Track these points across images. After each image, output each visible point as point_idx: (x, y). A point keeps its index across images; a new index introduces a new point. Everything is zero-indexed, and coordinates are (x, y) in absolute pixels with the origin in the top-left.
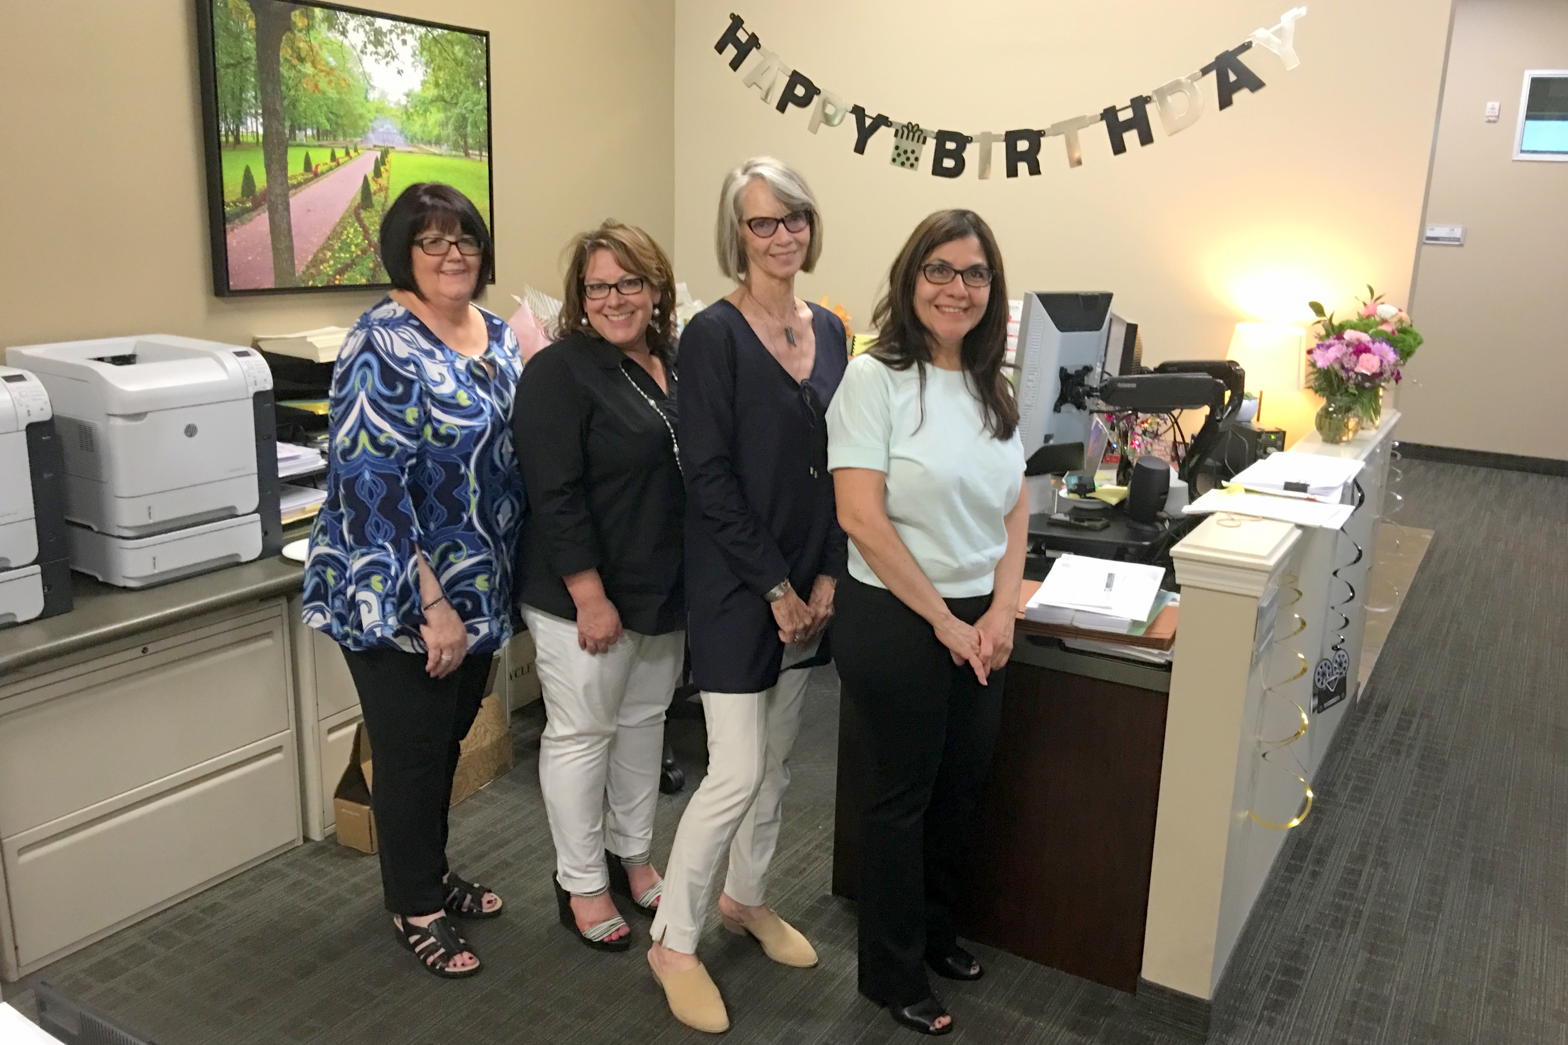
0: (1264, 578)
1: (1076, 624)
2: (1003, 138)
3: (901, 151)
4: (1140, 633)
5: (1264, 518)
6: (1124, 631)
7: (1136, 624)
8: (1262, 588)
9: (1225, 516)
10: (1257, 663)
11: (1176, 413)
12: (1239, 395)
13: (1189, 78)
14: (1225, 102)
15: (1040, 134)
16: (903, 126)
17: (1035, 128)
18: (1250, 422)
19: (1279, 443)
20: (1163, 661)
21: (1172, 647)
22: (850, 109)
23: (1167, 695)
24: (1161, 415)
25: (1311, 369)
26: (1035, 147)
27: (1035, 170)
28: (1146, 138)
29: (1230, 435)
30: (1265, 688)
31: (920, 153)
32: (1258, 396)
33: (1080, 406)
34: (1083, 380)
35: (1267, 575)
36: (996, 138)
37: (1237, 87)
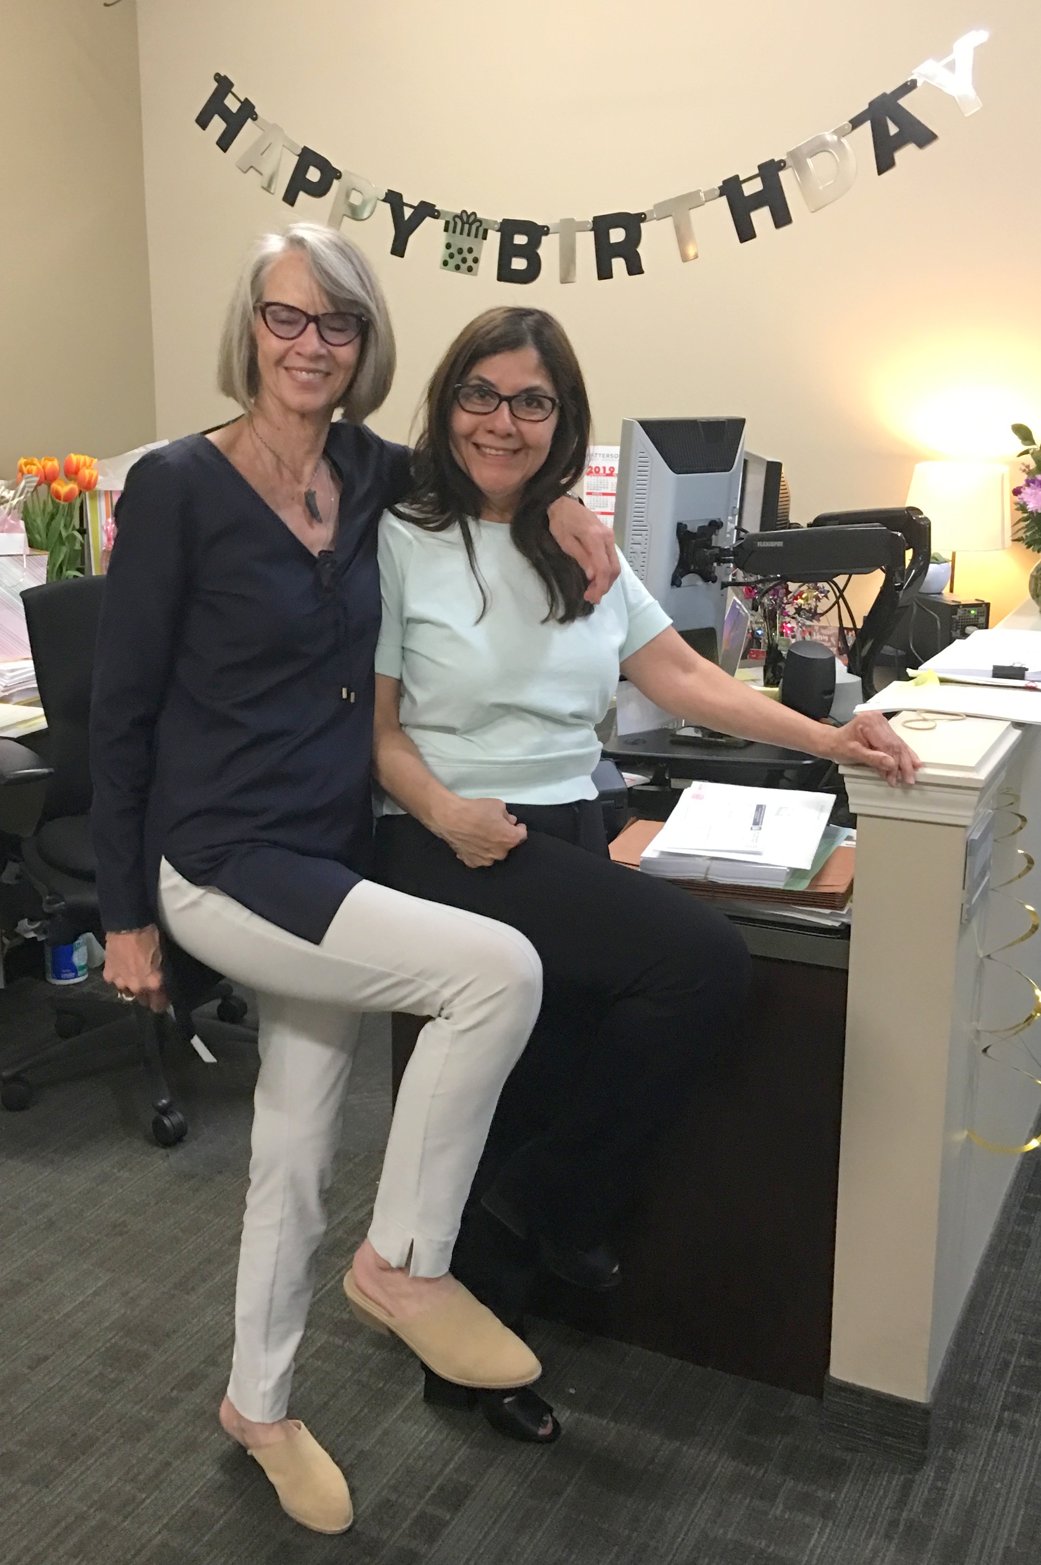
0: (973, 797)
1: (712, 878)
2: (590, 226)
3: (453, 250)
4: (802, 886)
5: (968, 716)
6: (780, 885)
7: (796, 873)
8: (971, 813)
9: (913, 716)
10: (969, 921)
11: (841, 580)
12: (924, 557)
13: (835, 132)
14: (884, 163)
15: (641, 218)
16: (456, 216)
17: (633, 211)
18: (940, 593)
19: (982, 620)
20: (837, 924)
21: (849, 905)
22: (383, 196)
23: (847, 972)
24: (820, 585)
25: (1020, 515)
26: (634, 237)
27: (635, 268)
28: (782, 218)
29: (915, 608)
30: (981, 956)
31: (480, 252)
32: (951, 559)
33: (708, 577)
34: (711, 540)
35: (977, 793)
36: (581, 227)
37: (900, 142)
